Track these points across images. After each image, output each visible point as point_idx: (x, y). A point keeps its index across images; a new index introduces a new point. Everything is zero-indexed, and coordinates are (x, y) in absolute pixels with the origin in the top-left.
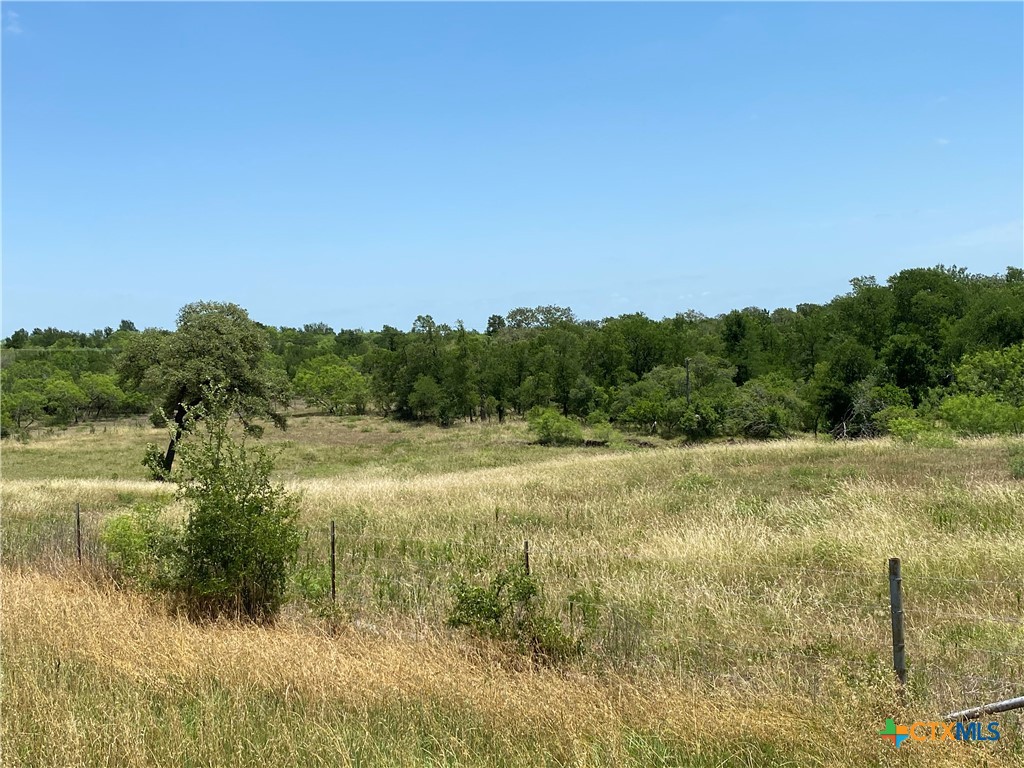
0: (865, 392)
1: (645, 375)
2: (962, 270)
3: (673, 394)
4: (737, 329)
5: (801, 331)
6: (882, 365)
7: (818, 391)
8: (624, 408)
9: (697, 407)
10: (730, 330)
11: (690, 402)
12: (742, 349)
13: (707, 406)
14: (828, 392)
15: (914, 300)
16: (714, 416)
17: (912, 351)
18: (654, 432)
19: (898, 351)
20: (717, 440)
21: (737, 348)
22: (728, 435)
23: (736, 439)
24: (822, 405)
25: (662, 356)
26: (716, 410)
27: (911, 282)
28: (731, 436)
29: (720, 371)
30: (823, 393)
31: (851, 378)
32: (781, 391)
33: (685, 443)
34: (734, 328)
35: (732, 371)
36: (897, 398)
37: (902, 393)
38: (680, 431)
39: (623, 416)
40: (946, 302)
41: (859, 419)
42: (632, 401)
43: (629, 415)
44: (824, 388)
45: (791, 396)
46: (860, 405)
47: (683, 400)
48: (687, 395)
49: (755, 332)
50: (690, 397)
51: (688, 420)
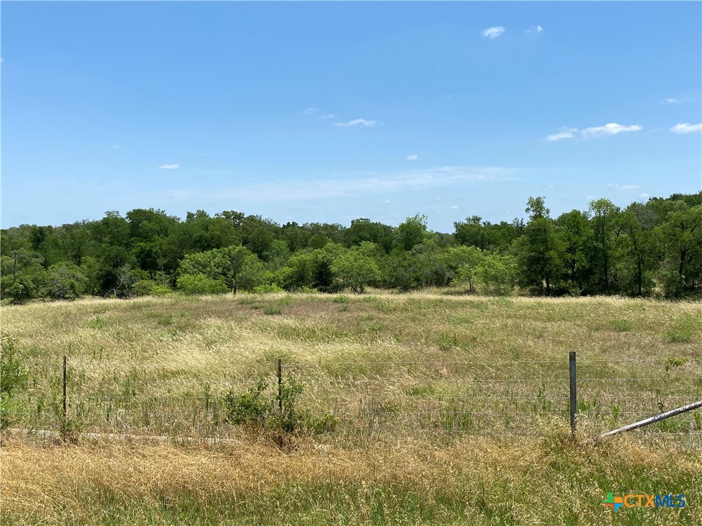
0: (125, 273)
2: (163, 212)
3: (3, 273)
4: (39, 237)
5: (74, 239)
6: (134, 258)
7: (97, 272)
9: (21, 280)
10: (36, 236)
11: (15, 278)
12: (43, 248)
13: (28, 279)
14: (104, 273)
15: (140, 225)
16: (32, 286)
17: (150, 251)
19: (142, 251)
20: (34, 300)
21: (40, 247)
22: (40, 297)
23: (46, 299)
24: (99, 280)
26: (33, 281)
27: (137, 215)
28: (43, 298)
29: (34, 260)
30: (101, 273)
31: (116, 265)
32: (73, 272)
33: (11, 303)
34: (38, 235)
35: (41, 260)
36: (143, 276)
37: (146, 273)
38: (9, 294)
40: (156, 227)
41: (123, 287)
44: (101, 270)
45: (79, 275)
46: (123, 279)
47: (12, 276)
48: (14, 273)
49: (50, 238)
50: (16, 274)
51: (16, 288)
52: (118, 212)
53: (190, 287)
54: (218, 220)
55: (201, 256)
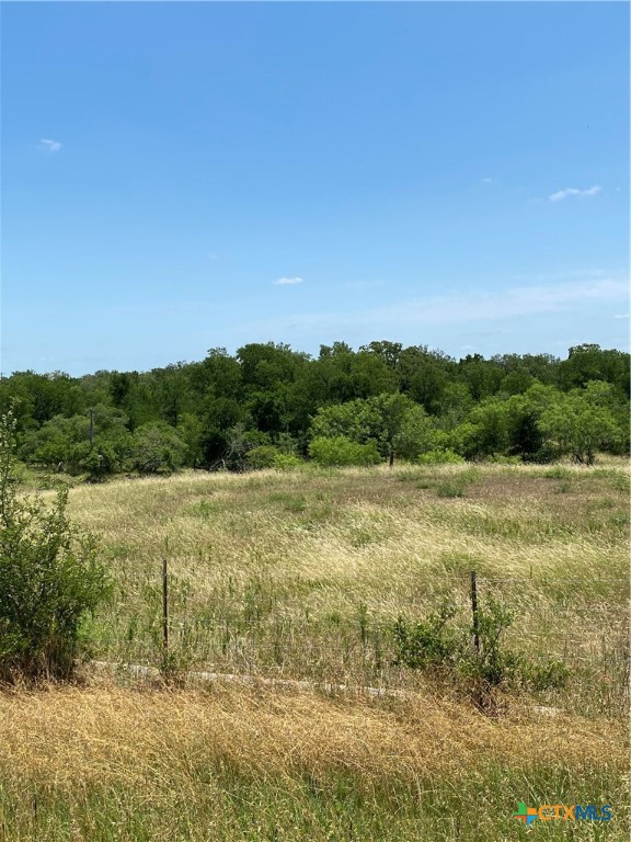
0: (237, 436)
1: (45, 422)
2: (287, 346)
3: (76, 439)
4: (121, 387)
5: (167, 389)
6: (248, 415)
7: (200, 435)
8: (33, 452)
9: (100, 449)
10: (117, 386)
11: (92, 445)
12: (127, 403)
13: (109, 446)
14: (208, 436)
15: (257, 367)
16: (114, 456)
17: (271, 404)
18: (60, 470)
19: (260, 404)
20: (117, 476)
21: (123, 401)
22: (125, 471)
23: (132, 475)
24: (202, 446)
25: (59, 407)
26: (115, 450)
27: (251, 352)
28: (128, 472)
29: (115, 420)
30: (204, 437)
31: (225, 425)
32: (167, 435)
33: (88, 480)
34: (121, 385)
35: (125, 419)
36: (262, 440)
37: (265, 436)
38: (85, 468)
39: (31, 457)
40: (278, 370)
41: (235, 456)
42: (39, 444)
43: (38, 456)
44: (204, 433)
45: (175, 439)
46: (235, 445)
47: (87, 442)
48: (90, 439)
49: (136, 388)
50: (93, 441)
51: (93, 459)
52: (224, 349)
53: (327, 455)
54: (364, 355)
55: (342, 410)
